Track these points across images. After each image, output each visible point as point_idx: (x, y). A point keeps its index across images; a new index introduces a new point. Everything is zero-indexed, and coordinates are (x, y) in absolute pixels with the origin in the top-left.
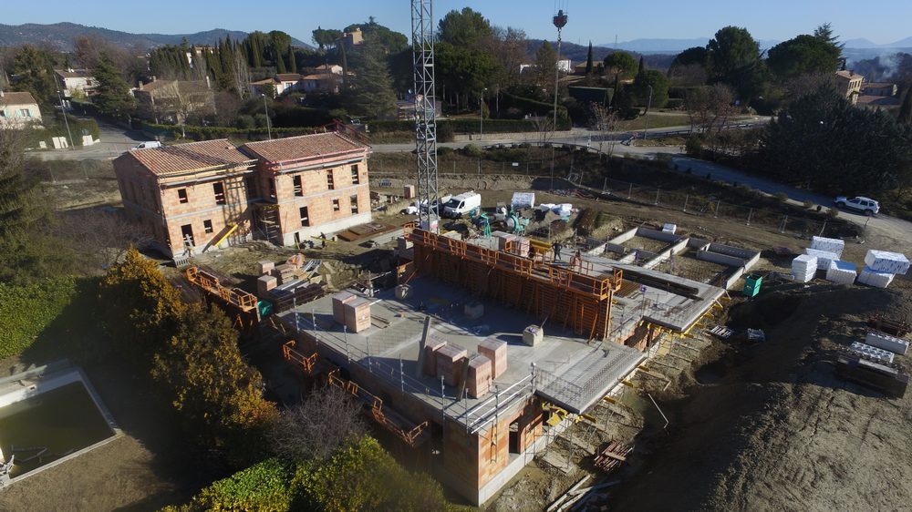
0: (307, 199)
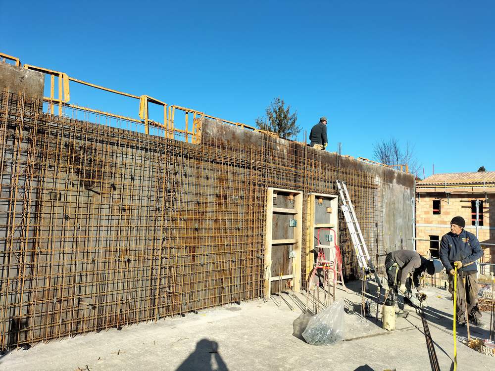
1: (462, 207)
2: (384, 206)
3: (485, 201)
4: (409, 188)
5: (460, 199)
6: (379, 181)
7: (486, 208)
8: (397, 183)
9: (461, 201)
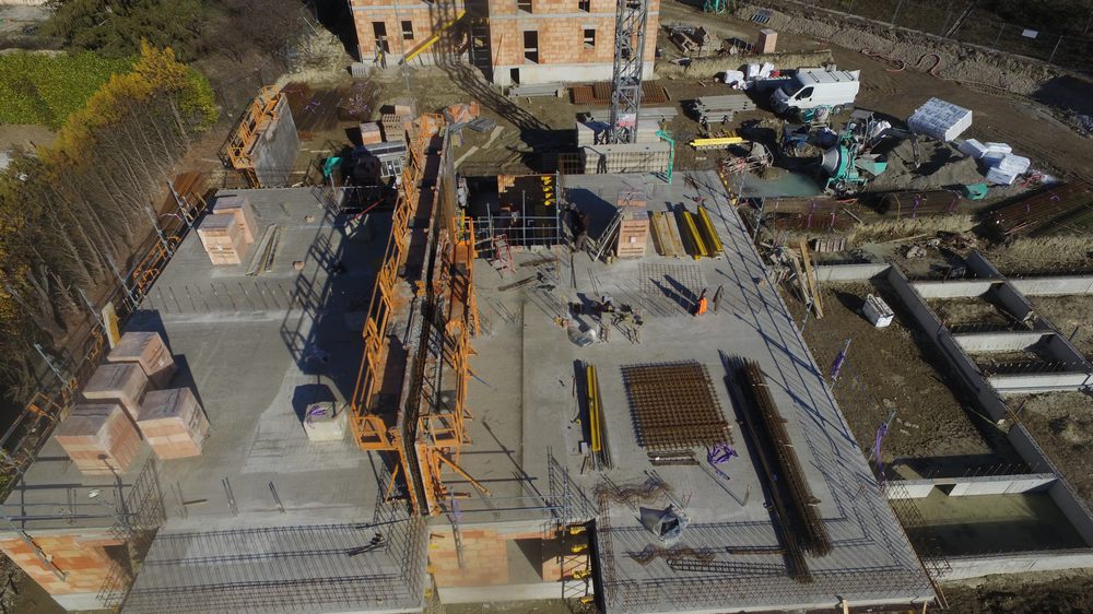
0: (537, 20)
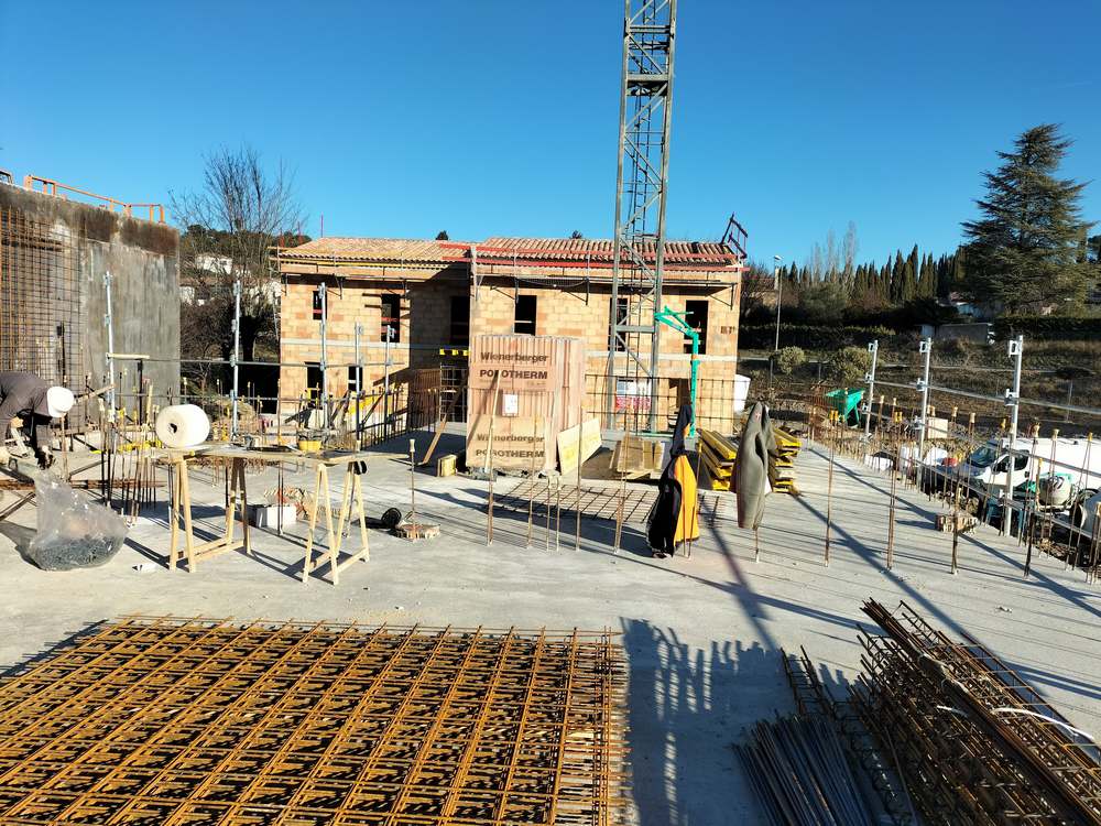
1: (366, 306)
2: (83, 290)
3: (404, 297)
4: (162, 256)
5: (362, 291)
6: (67, 233)
7: (404, 309)
8: (124, 243)
9: (364, 295)
